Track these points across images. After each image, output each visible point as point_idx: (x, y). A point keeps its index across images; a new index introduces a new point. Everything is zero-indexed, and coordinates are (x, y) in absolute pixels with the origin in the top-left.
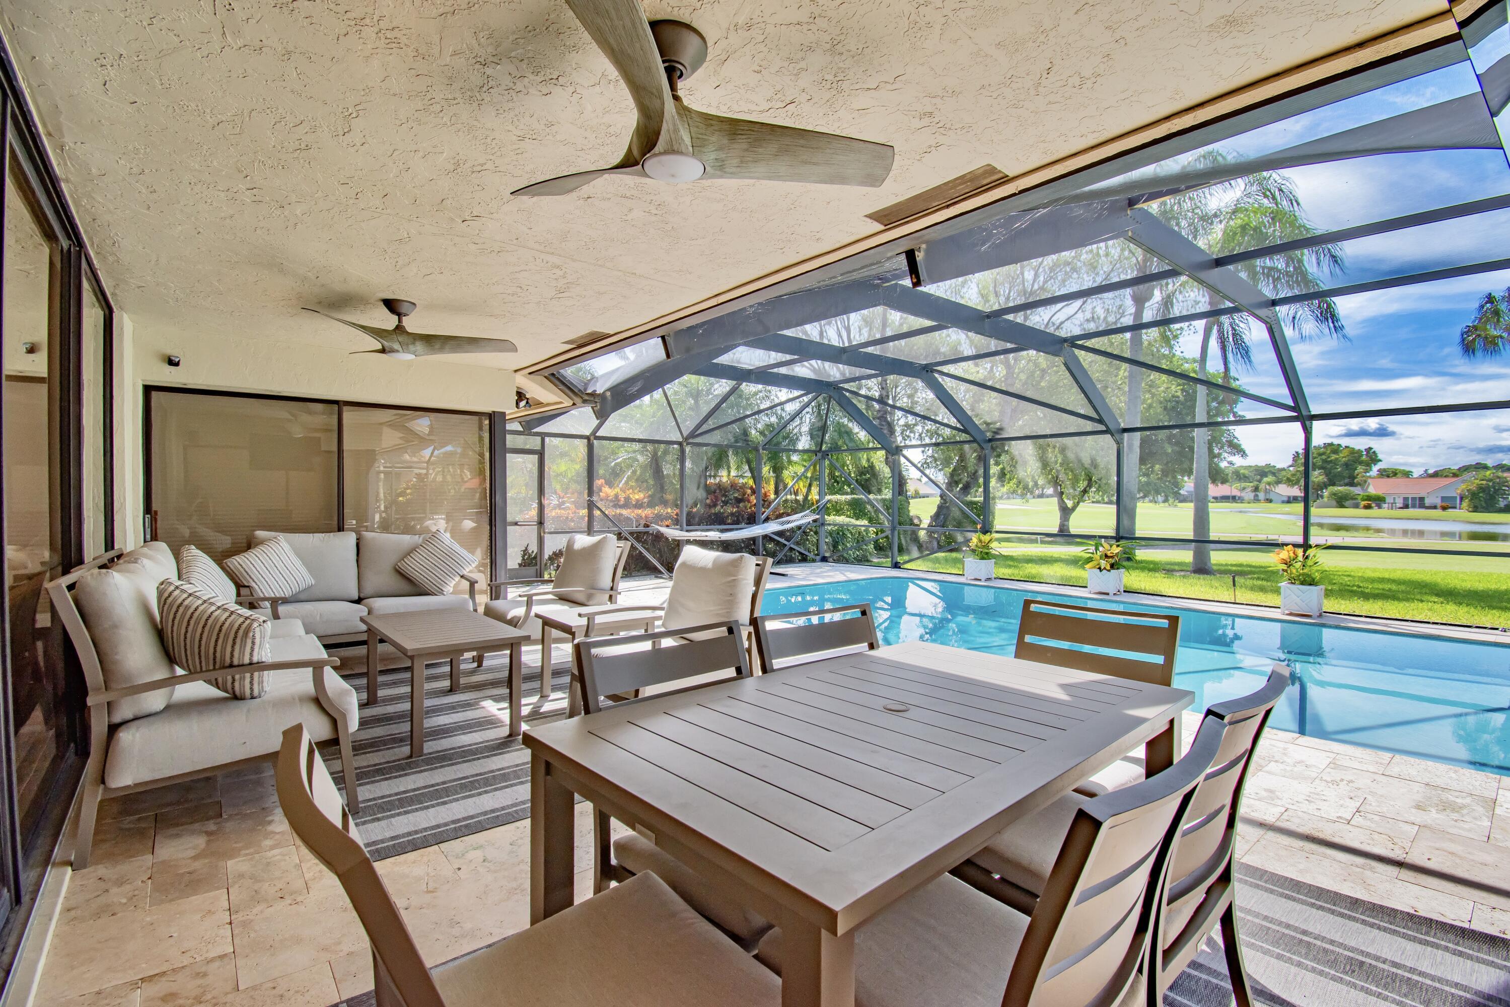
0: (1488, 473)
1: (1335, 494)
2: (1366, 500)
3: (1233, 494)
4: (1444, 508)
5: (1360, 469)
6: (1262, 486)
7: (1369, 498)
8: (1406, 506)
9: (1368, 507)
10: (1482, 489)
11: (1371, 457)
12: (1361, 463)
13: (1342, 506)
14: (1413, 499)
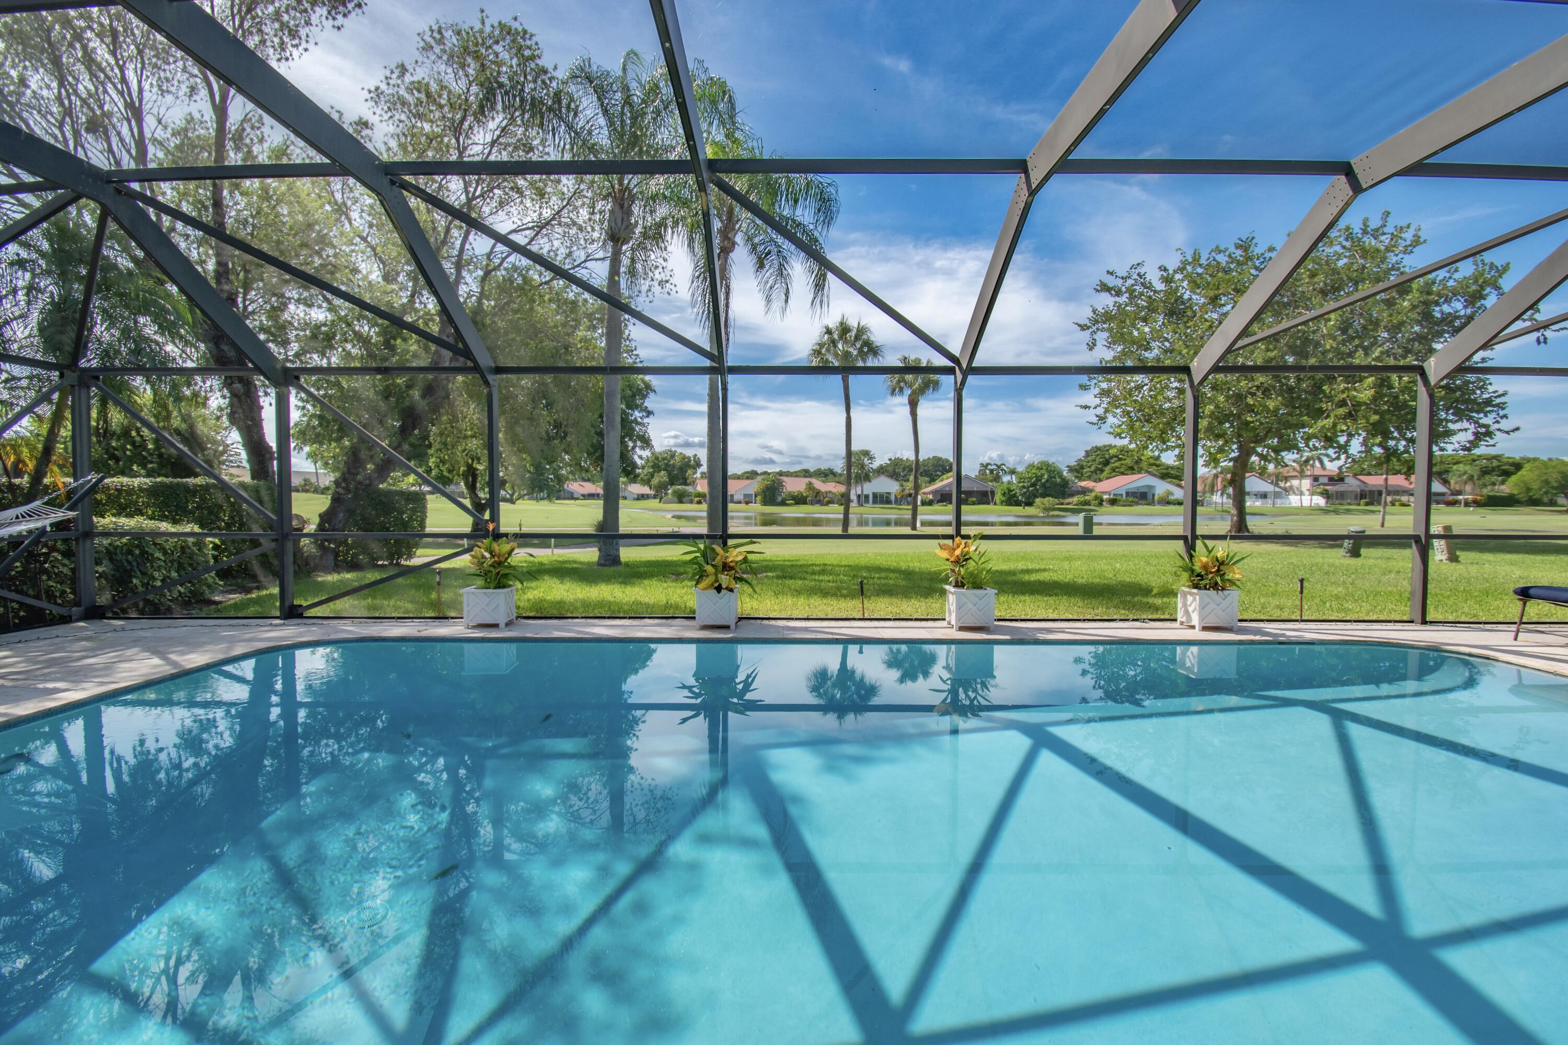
0: (772, 476)
1: (675, 493)
2: (697, 497)
4: (747, 503)
5: (690, 472)
9: (699, 502)
10: (769, 489)
11: (696, 463)
12: (690, 467)
13: (681, 502)
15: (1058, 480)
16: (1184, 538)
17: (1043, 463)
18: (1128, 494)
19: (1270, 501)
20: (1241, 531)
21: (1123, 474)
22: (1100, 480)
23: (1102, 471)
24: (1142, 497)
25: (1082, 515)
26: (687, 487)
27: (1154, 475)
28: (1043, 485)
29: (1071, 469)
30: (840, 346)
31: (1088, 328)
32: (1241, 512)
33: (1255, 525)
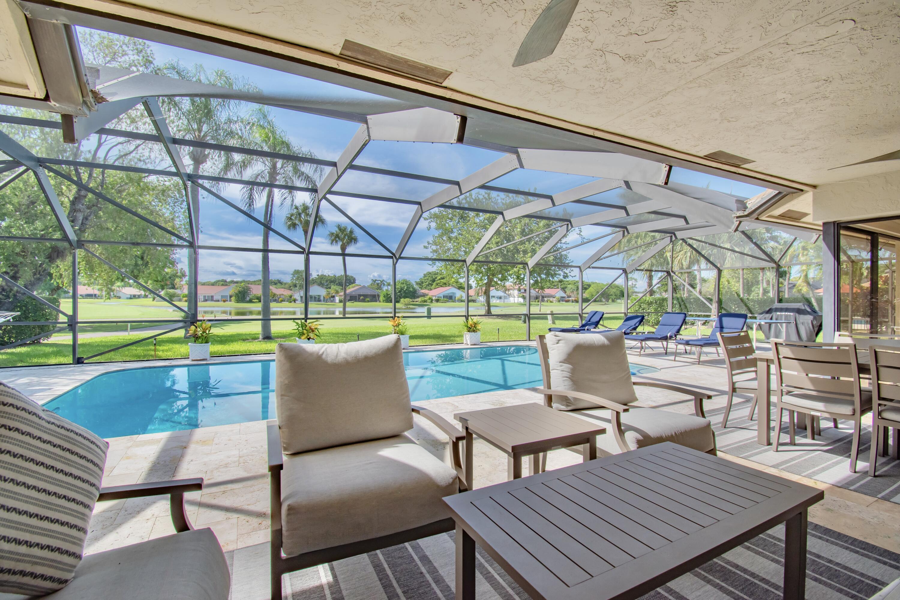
0: (242, 284)
3: (95, 293)
4: (224, 301)
5: (177, 280)
8: (206, 300)
10: (240, 292)
11: (182, 274)
12: (177, 276)
15: (411, 289)
16: (465, 316)
17: (404, 280)
18: (444, 297)
19: (502, 300)
20: (489, 314)
21: (441, 286)
22: (431, 290)
23: (432, 285)
24: (450, 298)
25: (426, 307)
26: (175, 291)
27: (455, 288)
28: (405, 292)
29: (417, 284)
30: (303, 216)
31: (427, 219)
32: (489, 306)
33: (494, 311)
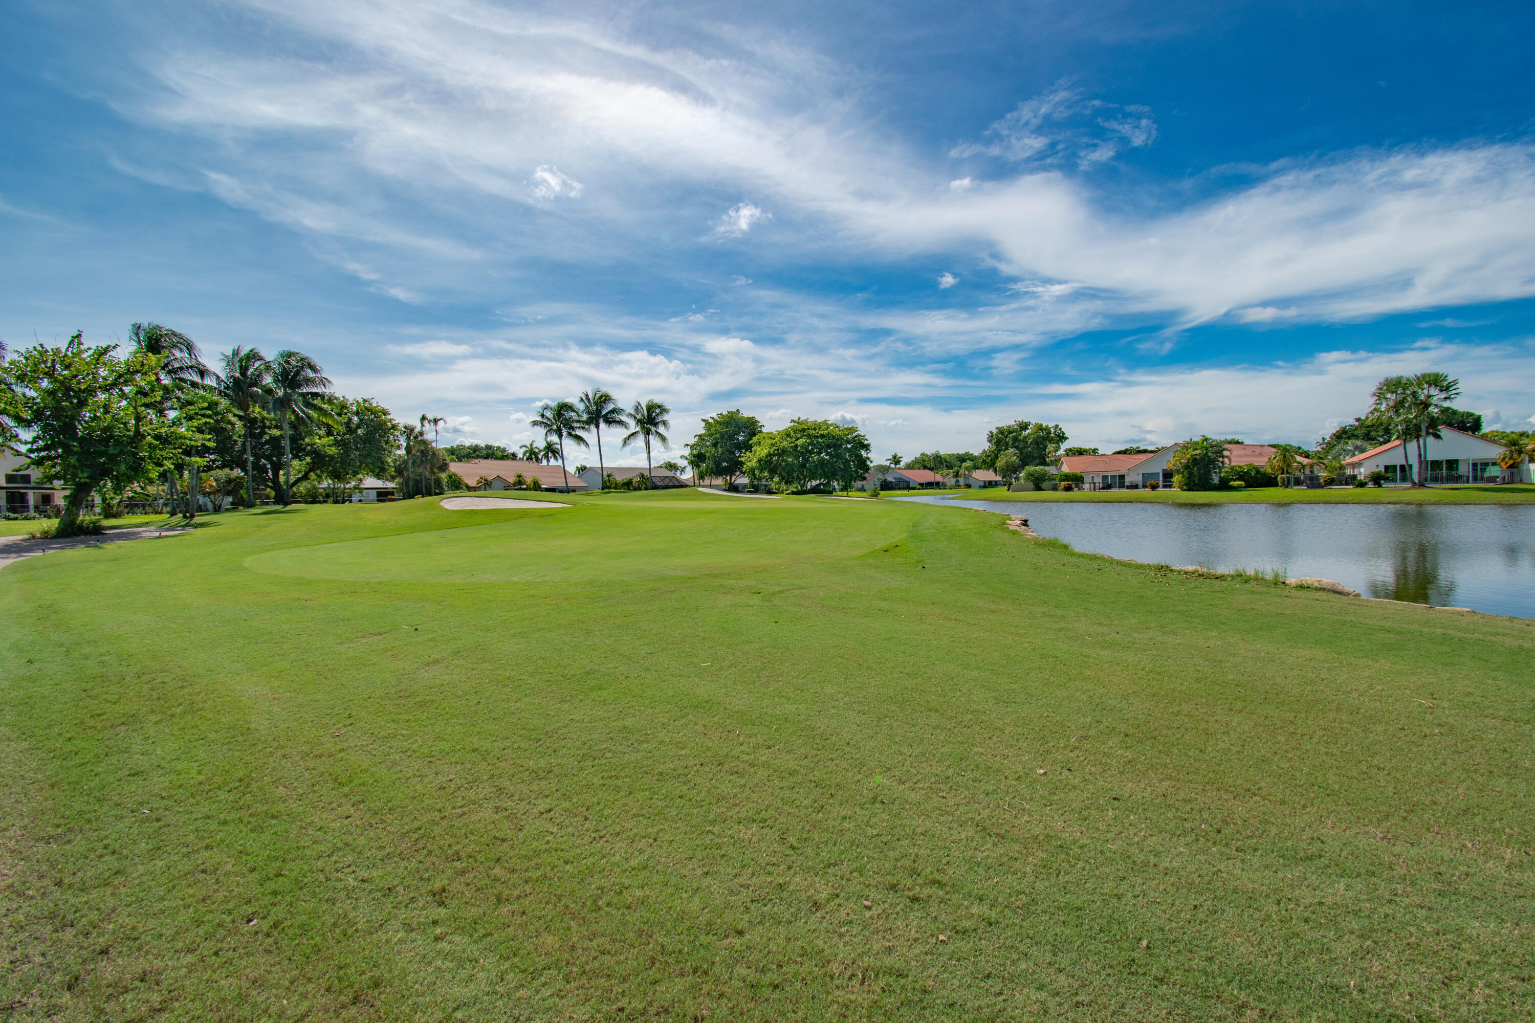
1: (1031, 475)
2: (1064, 481)
4: (1147, 488)
6: (962, 471)
7: (1067, 477)
8: (1108, 487)
9: (1068, 489)
10: (1195, 461)
13: (1038, 488)
14: (1113, 477)
